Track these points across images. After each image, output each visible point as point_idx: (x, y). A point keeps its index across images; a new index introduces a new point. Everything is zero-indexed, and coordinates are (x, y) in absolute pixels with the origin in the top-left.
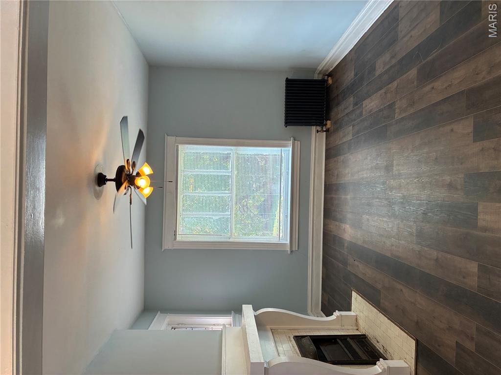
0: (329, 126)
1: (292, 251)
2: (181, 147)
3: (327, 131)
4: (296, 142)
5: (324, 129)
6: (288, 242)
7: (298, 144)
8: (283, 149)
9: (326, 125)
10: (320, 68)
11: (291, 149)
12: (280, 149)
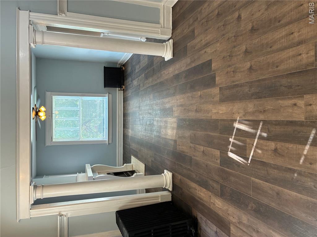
0: (124, 88)
1: (109, 144)
2: (53, 97)
3: (123, 90)
4: (110, 94)
5: (122, 89)
6: (107, 140)
7: (110, 95)
8: (104, 97)
9: (122, 87)
10: (119, 62)
11: (107, 98)
12: (102, 97)
